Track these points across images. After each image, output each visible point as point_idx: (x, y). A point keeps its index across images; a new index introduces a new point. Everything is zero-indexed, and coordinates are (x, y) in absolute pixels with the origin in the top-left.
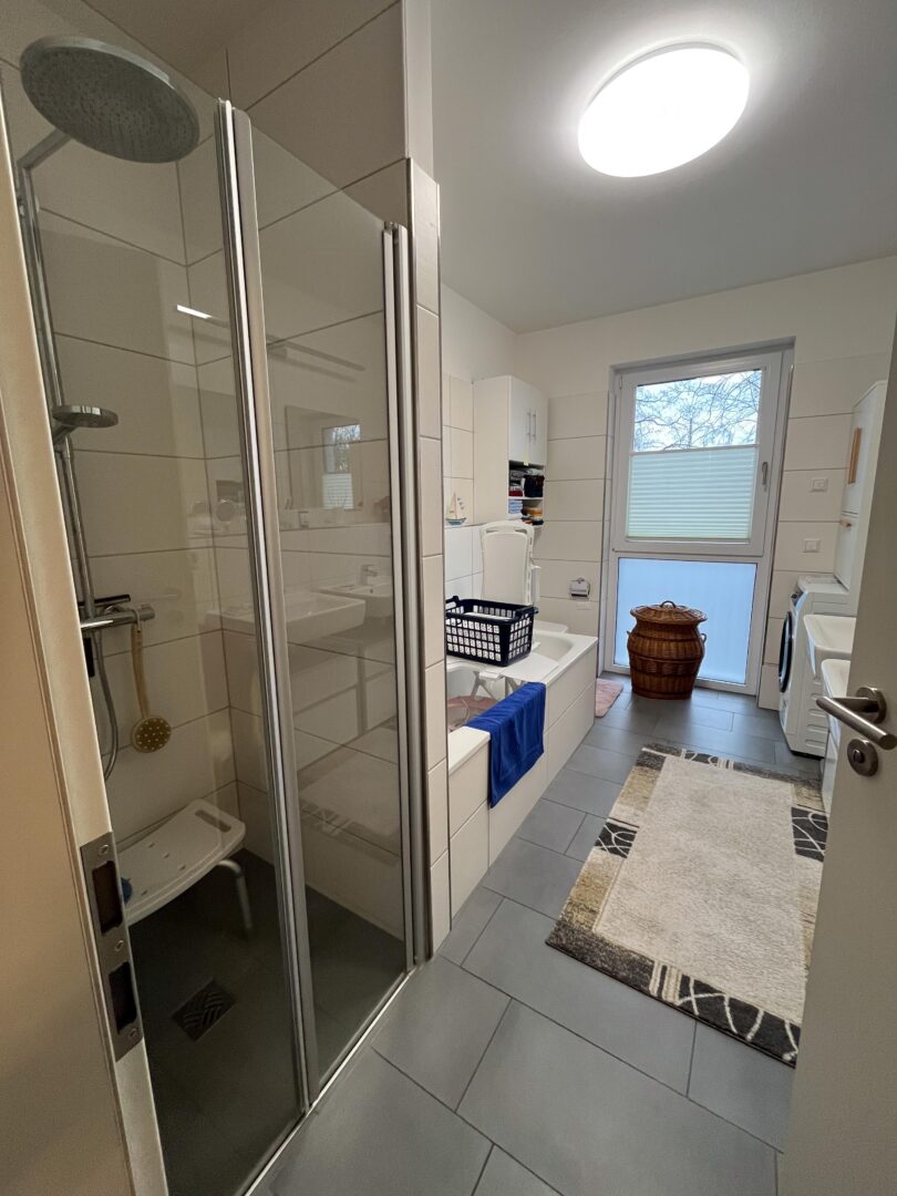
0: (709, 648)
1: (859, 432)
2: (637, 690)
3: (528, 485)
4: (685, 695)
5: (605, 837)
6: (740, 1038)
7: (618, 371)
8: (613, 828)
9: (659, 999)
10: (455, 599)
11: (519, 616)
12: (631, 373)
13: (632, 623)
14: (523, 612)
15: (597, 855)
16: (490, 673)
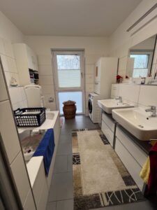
0: (77, 108)
1: (97, 68)
2: (66, 119)
3: (35, 76)
4: (74, 117)
5: (74, 160)
6: (121, 204)
7: (53, 50)
8: (75, 156)
9: (105, 206)
10: (19, 109)
11: (42, 112)
12: (56, 51)
13: (63, 105)
14: (43, 110)
15: (75, 167)
16: (36, 130)
